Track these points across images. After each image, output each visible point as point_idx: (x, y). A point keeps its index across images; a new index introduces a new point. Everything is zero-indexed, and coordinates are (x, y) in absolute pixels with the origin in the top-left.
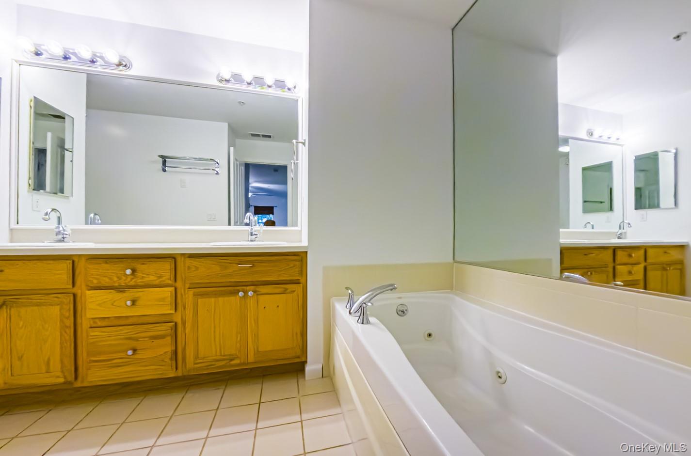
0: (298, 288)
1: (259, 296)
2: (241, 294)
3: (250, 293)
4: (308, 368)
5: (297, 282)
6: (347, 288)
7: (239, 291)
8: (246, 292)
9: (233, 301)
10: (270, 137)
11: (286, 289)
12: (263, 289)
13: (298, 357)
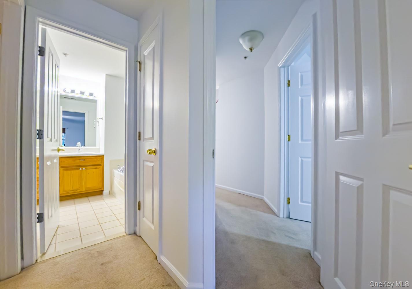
0: (101, 167)
1: (87, 170)
2: (80, 169)
3: (84, 169)
4: (104, 192)
5: (100, 165)
6: (118, 166)
7: (79, 168)
8: (82, 169)
9: (77, 172)
10: (76, 99)
11: (97, 167)
12: (88, 167)
13: (100, 189)
